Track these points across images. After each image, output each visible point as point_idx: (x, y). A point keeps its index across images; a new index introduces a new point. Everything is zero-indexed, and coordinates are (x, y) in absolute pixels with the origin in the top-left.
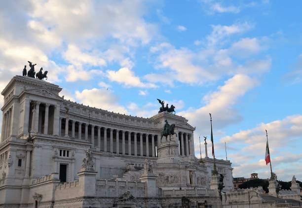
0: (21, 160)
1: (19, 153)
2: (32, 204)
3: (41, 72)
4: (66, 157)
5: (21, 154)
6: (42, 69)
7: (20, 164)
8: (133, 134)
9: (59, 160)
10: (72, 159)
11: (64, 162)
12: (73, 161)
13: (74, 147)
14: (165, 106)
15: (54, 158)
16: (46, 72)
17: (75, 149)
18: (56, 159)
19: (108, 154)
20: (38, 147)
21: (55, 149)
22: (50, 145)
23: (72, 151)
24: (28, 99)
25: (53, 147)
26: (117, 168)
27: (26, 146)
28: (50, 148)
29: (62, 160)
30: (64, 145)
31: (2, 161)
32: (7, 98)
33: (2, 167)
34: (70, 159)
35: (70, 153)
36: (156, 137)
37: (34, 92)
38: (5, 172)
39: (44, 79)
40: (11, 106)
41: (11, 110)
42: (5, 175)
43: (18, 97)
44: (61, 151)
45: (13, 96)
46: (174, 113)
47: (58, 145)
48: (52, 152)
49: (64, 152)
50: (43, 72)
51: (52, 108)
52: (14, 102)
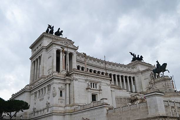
0: (62, 91)
1: (60, 86)
3: (58, 31)
4: (95, 88)
5: (62, 87)
7: (61, 95)
9: (91, 91)
11: (95, 92)
12: (101, 92)
13: (100, 80)
14: (137, 57)
15: (87, 89)
16: (62, 31)
17: (100, 82)
18: (89, 90)
20: (76, 80)
21: (88, 82)
22: (84, 78)
23: (99, 84)
24: (55, 48)
25: (86, 80)
26: (125, 98)
27: (65, 80)
28: (84, 81)
29: (93, 91)
30: (93, 79)
31: (44, 94)
32: (35, 50)
33: (43, 99)
34: (98, 90)
35: (98, 85)
36: (134, 78)
37: (59, 43)
38: (49, 101)
39: (61, 36)
40: (41, 54)
41: (40, 57)
42: (49, 103)
43: (46, 47)
44: (91, 83)
45: (42, 47)
46: (142, 61)
47: (89, 78)
48: (85, 85)
49: (94, 84)
50: (60, 31)
51: (71, 55)
52: (43, 51)
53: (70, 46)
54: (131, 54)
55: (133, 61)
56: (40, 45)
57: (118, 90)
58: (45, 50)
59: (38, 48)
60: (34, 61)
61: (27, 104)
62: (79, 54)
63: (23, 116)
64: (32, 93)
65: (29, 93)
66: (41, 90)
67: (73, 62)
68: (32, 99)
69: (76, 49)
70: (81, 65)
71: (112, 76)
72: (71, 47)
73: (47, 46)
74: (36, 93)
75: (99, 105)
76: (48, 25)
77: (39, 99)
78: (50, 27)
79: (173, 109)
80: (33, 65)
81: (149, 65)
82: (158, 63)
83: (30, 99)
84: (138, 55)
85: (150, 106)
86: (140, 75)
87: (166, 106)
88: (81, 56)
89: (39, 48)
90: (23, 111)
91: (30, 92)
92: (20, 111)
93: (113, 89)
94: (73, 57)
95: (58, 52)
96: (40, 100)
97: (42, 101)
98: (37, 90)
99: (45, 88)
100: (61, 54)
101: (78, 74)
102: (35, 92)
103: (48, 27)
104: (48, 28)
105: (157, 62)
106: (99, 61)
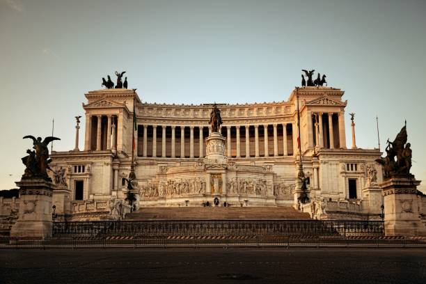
29: (76, 177)
30: (80, 160)
37: (93, 106)
47: (73, 160)
53: (111, 105)
57: (148, 167)
100: (99, 121)
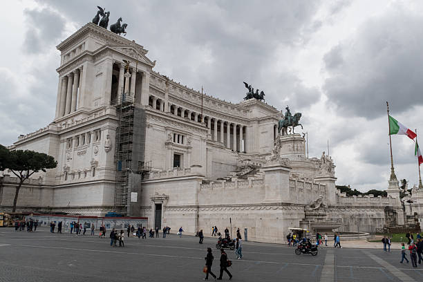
2: (150, 207)
3: (118, 24)
4: (180, 144)
6: (120, 19)
8: (219, 122)
9: (174, 147)
10: (188, 148)
11: (179, 150)
12: (189, 150)
13: (190, 130)
14: (255, 92)
15: (167, 144)
16: (125, 26)
17: (190, 134)
18: (171, 146)
19: (218, 144)
20: (149, 127)
21: (169, 132)
22: (162, 125)
23: (188, 137)
24: (110, 58)
25: (166, 129)
28: (163, 129)
29: (176, 148)
30: (178, 127)
31: (86, 144)
32: (69, 55)
33: (85, 152)
34: (185, 148)
35: (185, 139)
36: (244, 128)
37: (119, 50)
38: (96, 159)
39: (122, 35)
40: (80, 66)
41: (79, 71)
42: (97, 163)
43: (93, 53)
44: (174, 135)
45: (85, 52)
46: (263, 101)
47: (172, 126)
48: (165, 136)
49: (179, 136)
50: (122, 24)
51: (140, 76)
52: (86, 60)
53: (139, 58)
54: (247, 85)
55: (247, 98)
56: (80, 47)
58: (90, 58)
59: (74, 51)
60: (66, 76)
61: (52, 159)
62: (154, 75)
63: (44, 179)
64: (62, 138)
65: (56, 139)
66: (80, 137)
67: (143, 89)
68: (61, 149)
69: (150, 65)
70: (157, 97)
71: (209, 122)
72: (143, 60)
73: (95, 52)
74: (70, 140)
75: (187, 174)
76: (99, 8)
77: (76, 152)
78: (101, 12)
79: (301, 193)
80: (64, 84)
81: (272, 110)
82: (289, 111)
83: (58, 149)
84: (258, 90)
85: (268, 187)
86: (255, 125)
87: (292, 189)
88: (157, 79)
89: (78, 53)
90: (45, 171)
91: (59, 136)
92: (41, 171)
93: (210, 147)
94: (143, 80)
95: (116, 67)
96: (79, 154)
97: (82, 156)
98: (73, 135)
99: (89, 134)
100: (122, 71)
101: (153, 115)
102: (68, 137)
103: (99, 13)
104: (98, 15)
105: (287, 109)
106: (189, 91)
